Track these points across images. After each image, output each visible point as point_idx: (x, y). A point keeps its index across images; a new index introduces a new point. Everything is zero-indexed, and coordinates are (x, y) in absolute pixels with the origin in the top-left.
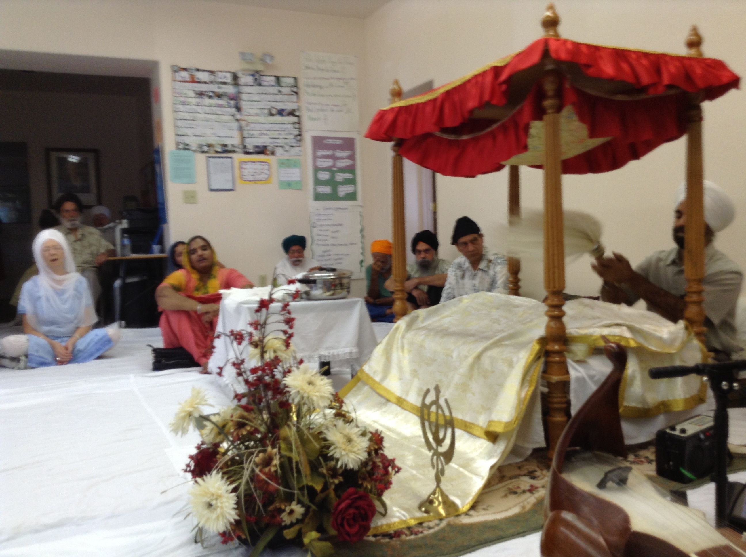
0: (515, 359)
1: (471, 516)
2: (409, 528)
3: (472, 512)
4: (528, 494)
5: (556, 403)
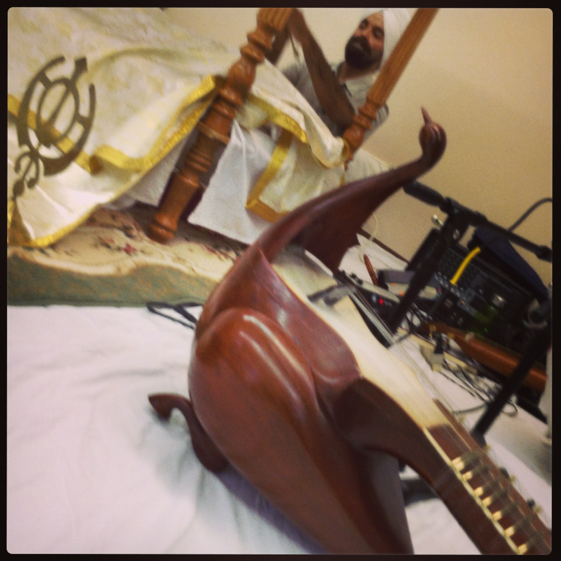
1: (48, 255)
3: (50, 251)
4: (124, 254)
5: (197, 162)
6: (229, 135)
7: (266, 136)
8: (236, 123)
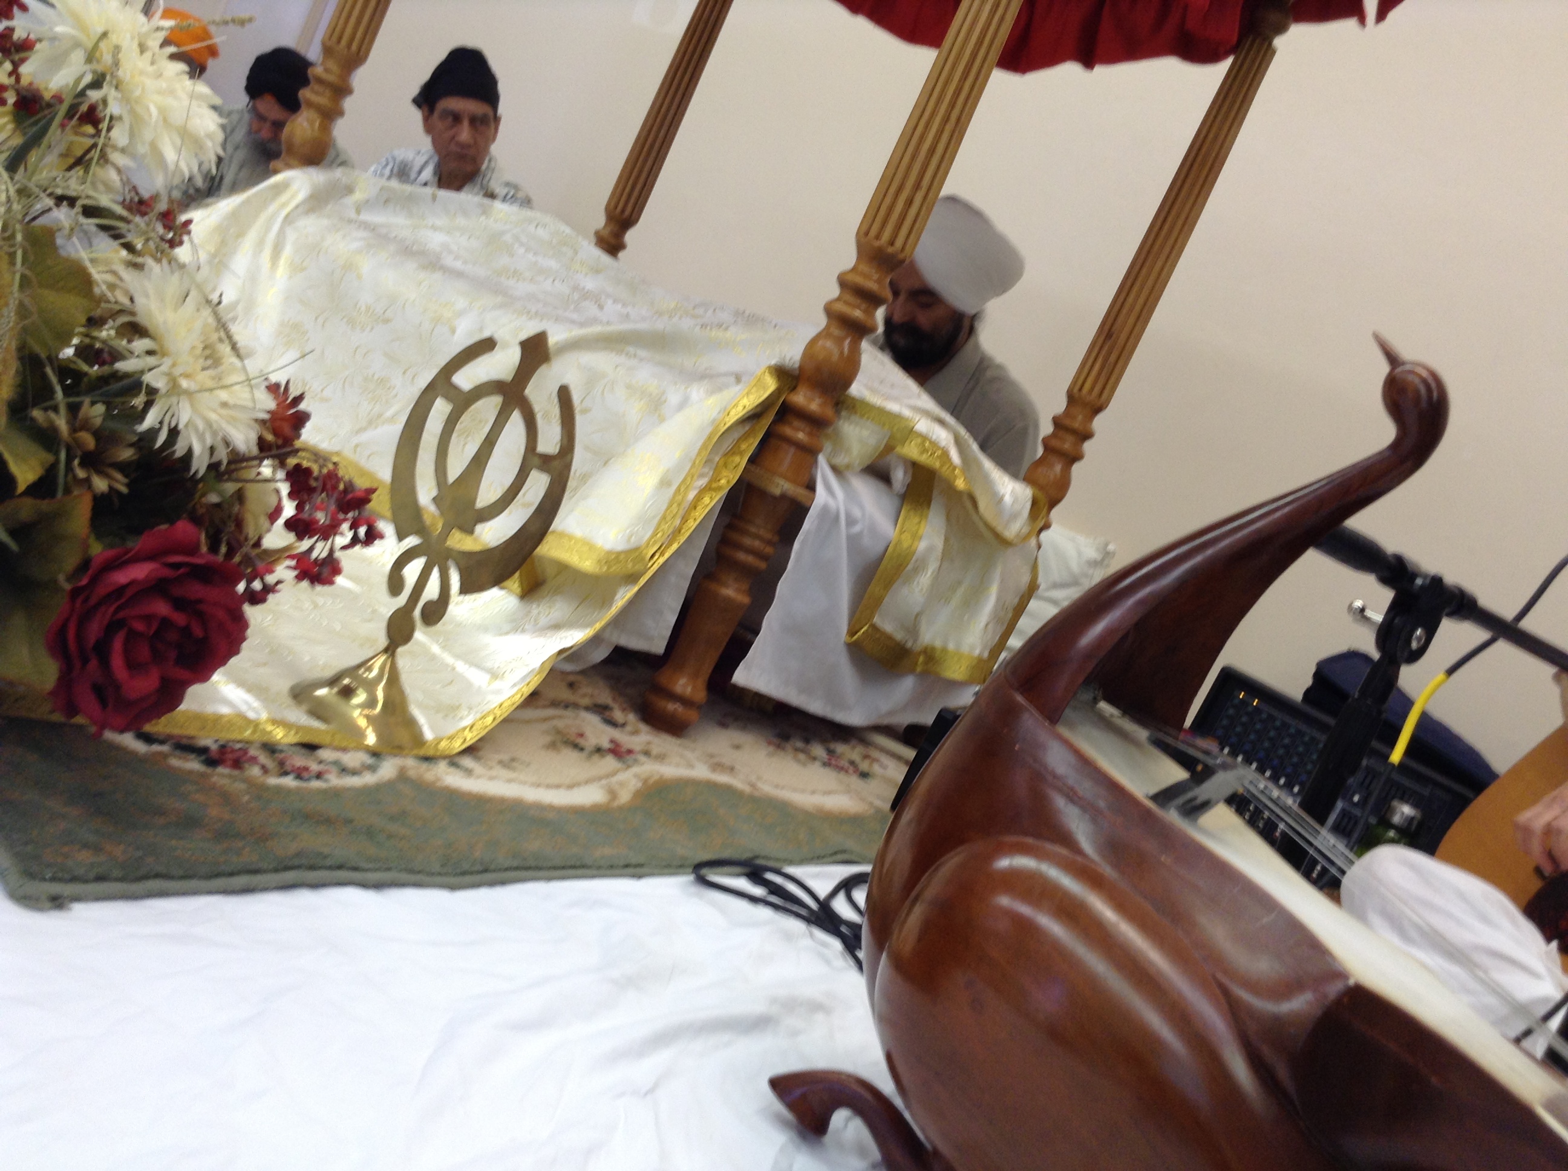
0: (673, 398)
1: (469, 771)
2: (270, 748)
3: (467, 762)
4: (612, 761)
5: (745, 549)
6: (811, 487)
7: (881, 486)
8: (822, 459)
